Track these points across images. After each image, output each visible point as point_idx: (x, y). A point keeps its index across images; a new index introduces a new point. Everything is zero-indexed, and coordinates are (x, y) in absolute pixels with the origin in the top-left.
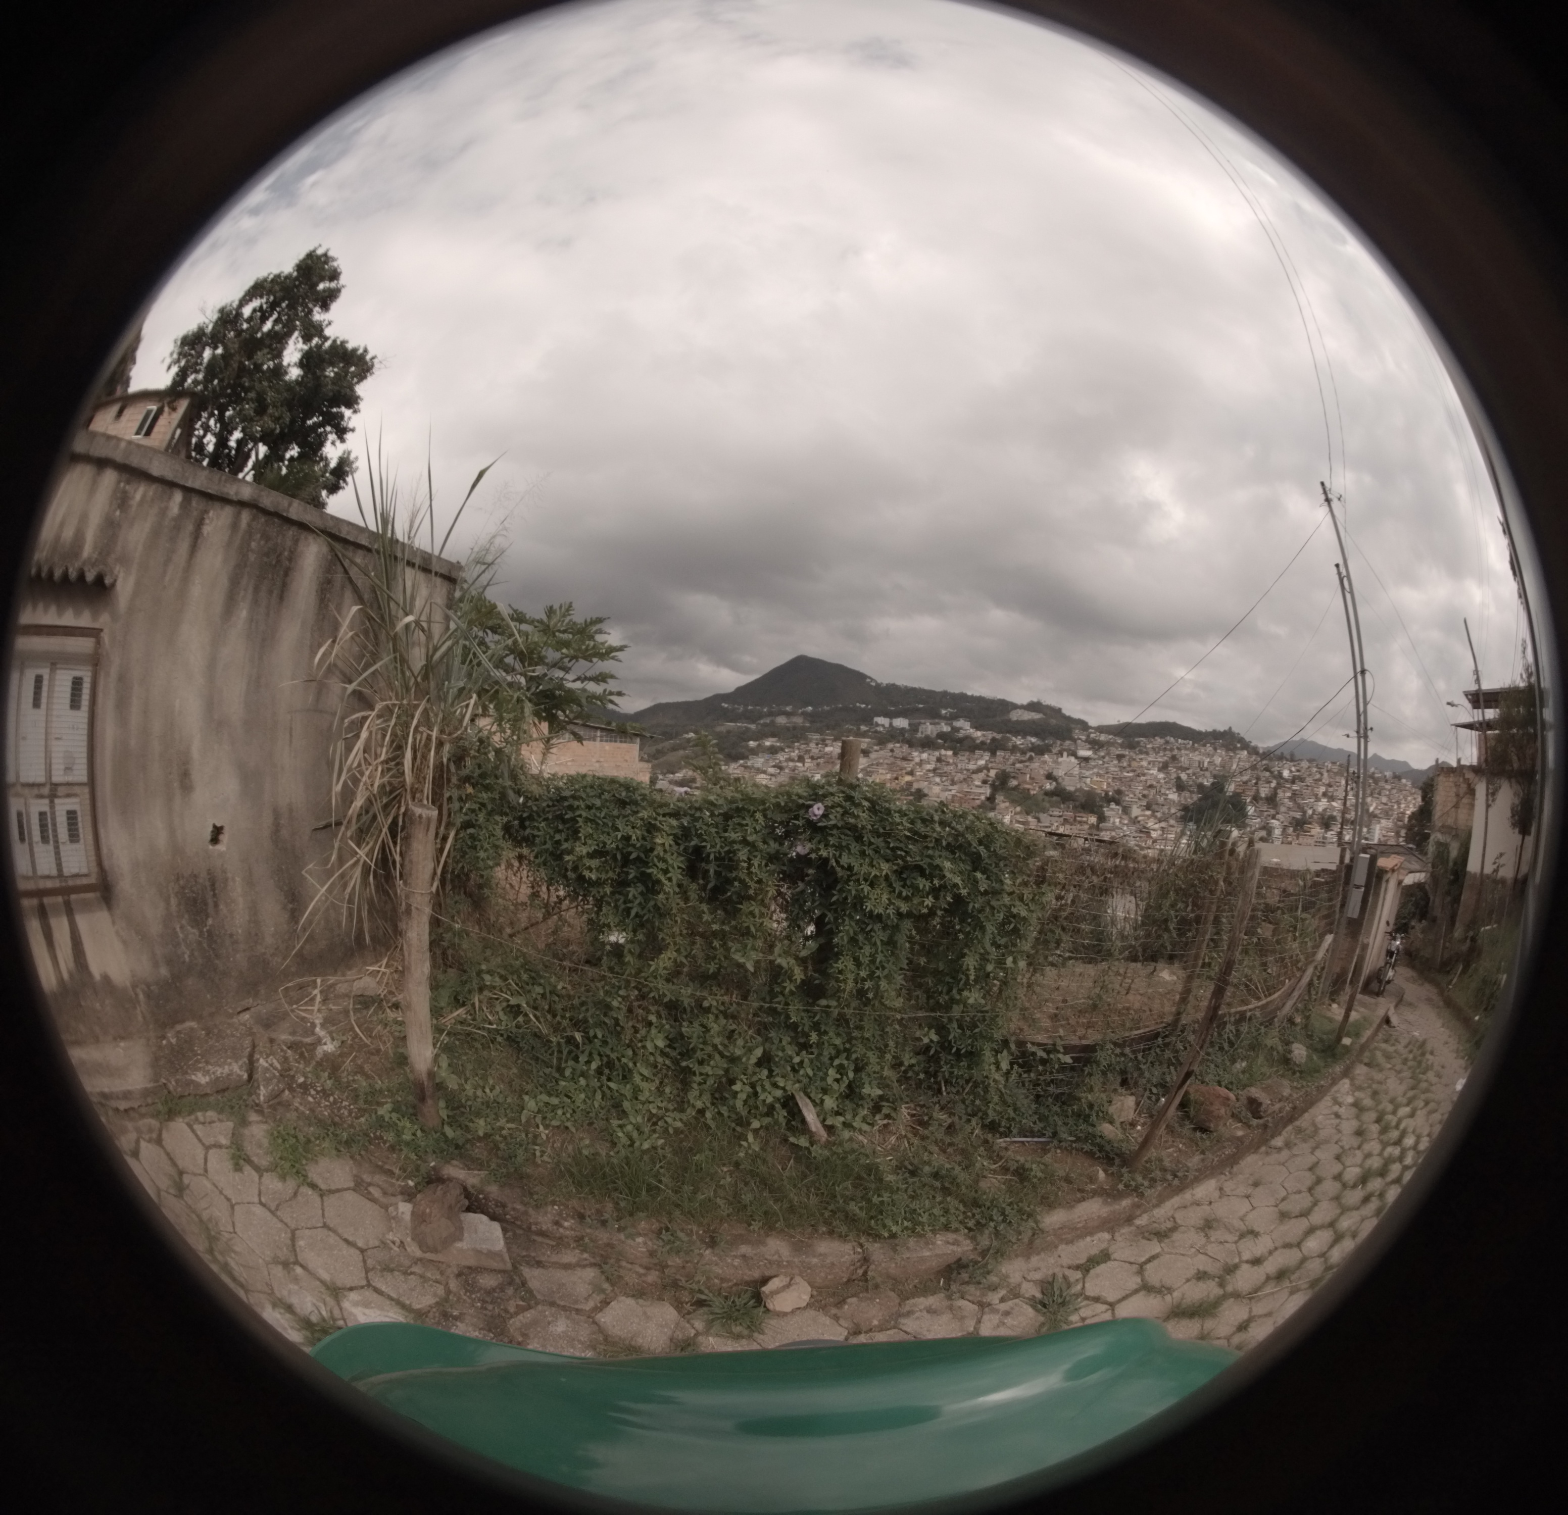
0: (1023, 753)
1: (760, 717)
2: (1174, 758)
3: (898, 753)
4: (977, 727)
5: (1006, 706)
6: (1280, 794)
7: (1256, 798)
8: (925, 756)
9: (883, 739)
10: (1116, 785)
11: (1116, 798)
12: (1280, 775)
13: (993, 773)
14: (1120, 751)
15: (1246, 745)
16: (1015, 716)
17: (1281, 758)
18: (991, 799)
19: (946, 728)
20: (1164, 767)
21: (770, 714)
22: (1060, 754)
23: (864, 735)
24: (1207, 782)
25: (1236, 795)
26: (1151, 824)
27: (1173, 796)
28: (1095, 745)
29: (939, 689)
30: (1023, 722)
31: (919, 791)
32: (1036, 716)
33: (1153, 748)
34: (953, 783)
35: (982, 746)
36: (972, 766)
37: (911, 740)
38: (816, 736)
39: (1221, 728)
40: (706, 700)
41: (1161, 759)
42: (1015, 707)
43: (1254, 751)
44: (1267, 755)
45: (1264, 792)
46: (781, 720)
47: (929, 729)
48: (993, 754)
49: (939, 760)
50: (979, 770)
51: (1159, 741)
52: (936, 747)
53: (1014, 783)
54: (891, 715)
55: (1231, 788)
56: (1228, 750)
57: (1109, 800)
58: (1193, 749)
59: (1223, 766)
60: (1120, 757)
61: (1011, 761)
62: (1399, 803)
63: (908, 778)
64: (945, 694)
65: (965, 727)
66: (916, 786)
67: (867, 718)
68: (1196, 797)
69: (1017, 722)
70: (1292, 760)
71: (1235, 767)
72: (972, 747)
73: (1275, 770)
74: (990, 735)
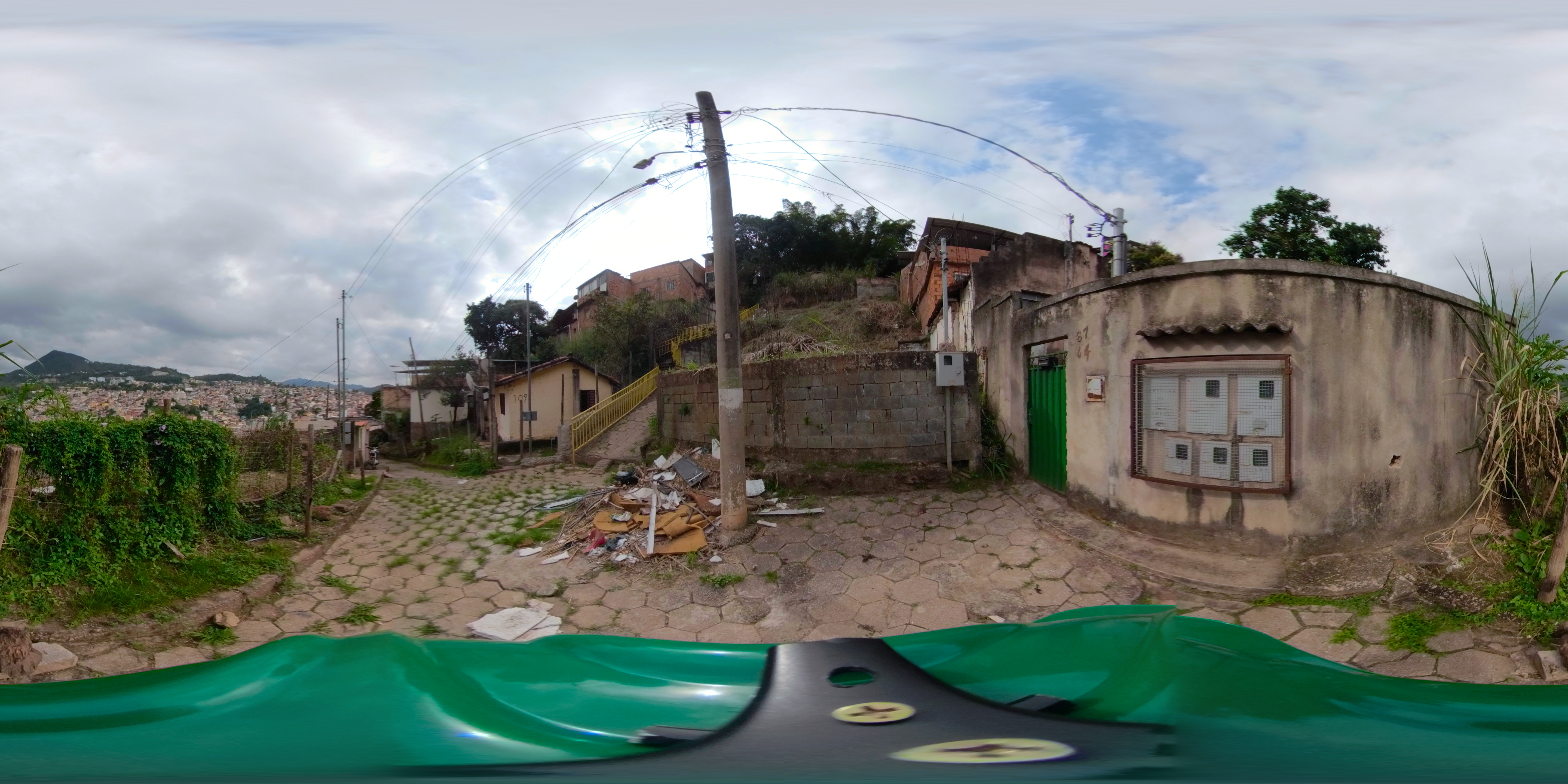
0: (159, 390)
1: (37, 379)
2: (232, 389)
3: (101, 393)
4: (137, 380)
5: (150, 370)
6: (289, 401)
7: (276, 404)
8: (113, 394)
9: (93, 387)
10: (205, 402)
11: (205, 408)
12: (288, 394)
13: (145, 400)
14: (206, 387)
15: (269, 382)
16: (154, 374)
17: (288, 386)
18: (146, 412)
19: (122, 381)
20: (228, 393)
21: (41, 378)
22: (177, 390)
23: (85, 385)
24: (250, 398)
25: (265, 403)
26: (224, 418)
27: (233, 405)
28: (193, 385)
29: (118, 363)
30: (159, 376)
31: (111, 410)
32: (165, 373)
33: (222, 385)
34: (127, 405)
35: (139, 388)
36: (135, 398)
37: (106, 387)
38: (63, 387)
39: (256, 375)
40: (12, 373)
41: (226, 389)
42: (155, 370)
43: (274, 384)
44: (279, 386)
45: (280, 401)
46: (46, 380)
47: (114, 381)
48: (145, 391)
49: (120, 395)
50: (139, 399)
51: (224, 382)
52: (119, 390)
53: (156, 404)
54: (97, 376)
55: (262, 400)
56: (259, 384)
57: (201, 409)
58: (242, 385)
59: (258, 391)
60: (206, 390)
61: (154, 394)
62: (357, 401)
63: (106, 404)
64: (122, 365)
65: (131, 380)
66: (110, 408)
67: (86, 378)
68: (245, 405)
69: (156, 376)
70: (294, 386)
71: (264, 391)
72: (135, 389)
73: (286, 392)
74: (143, 383)
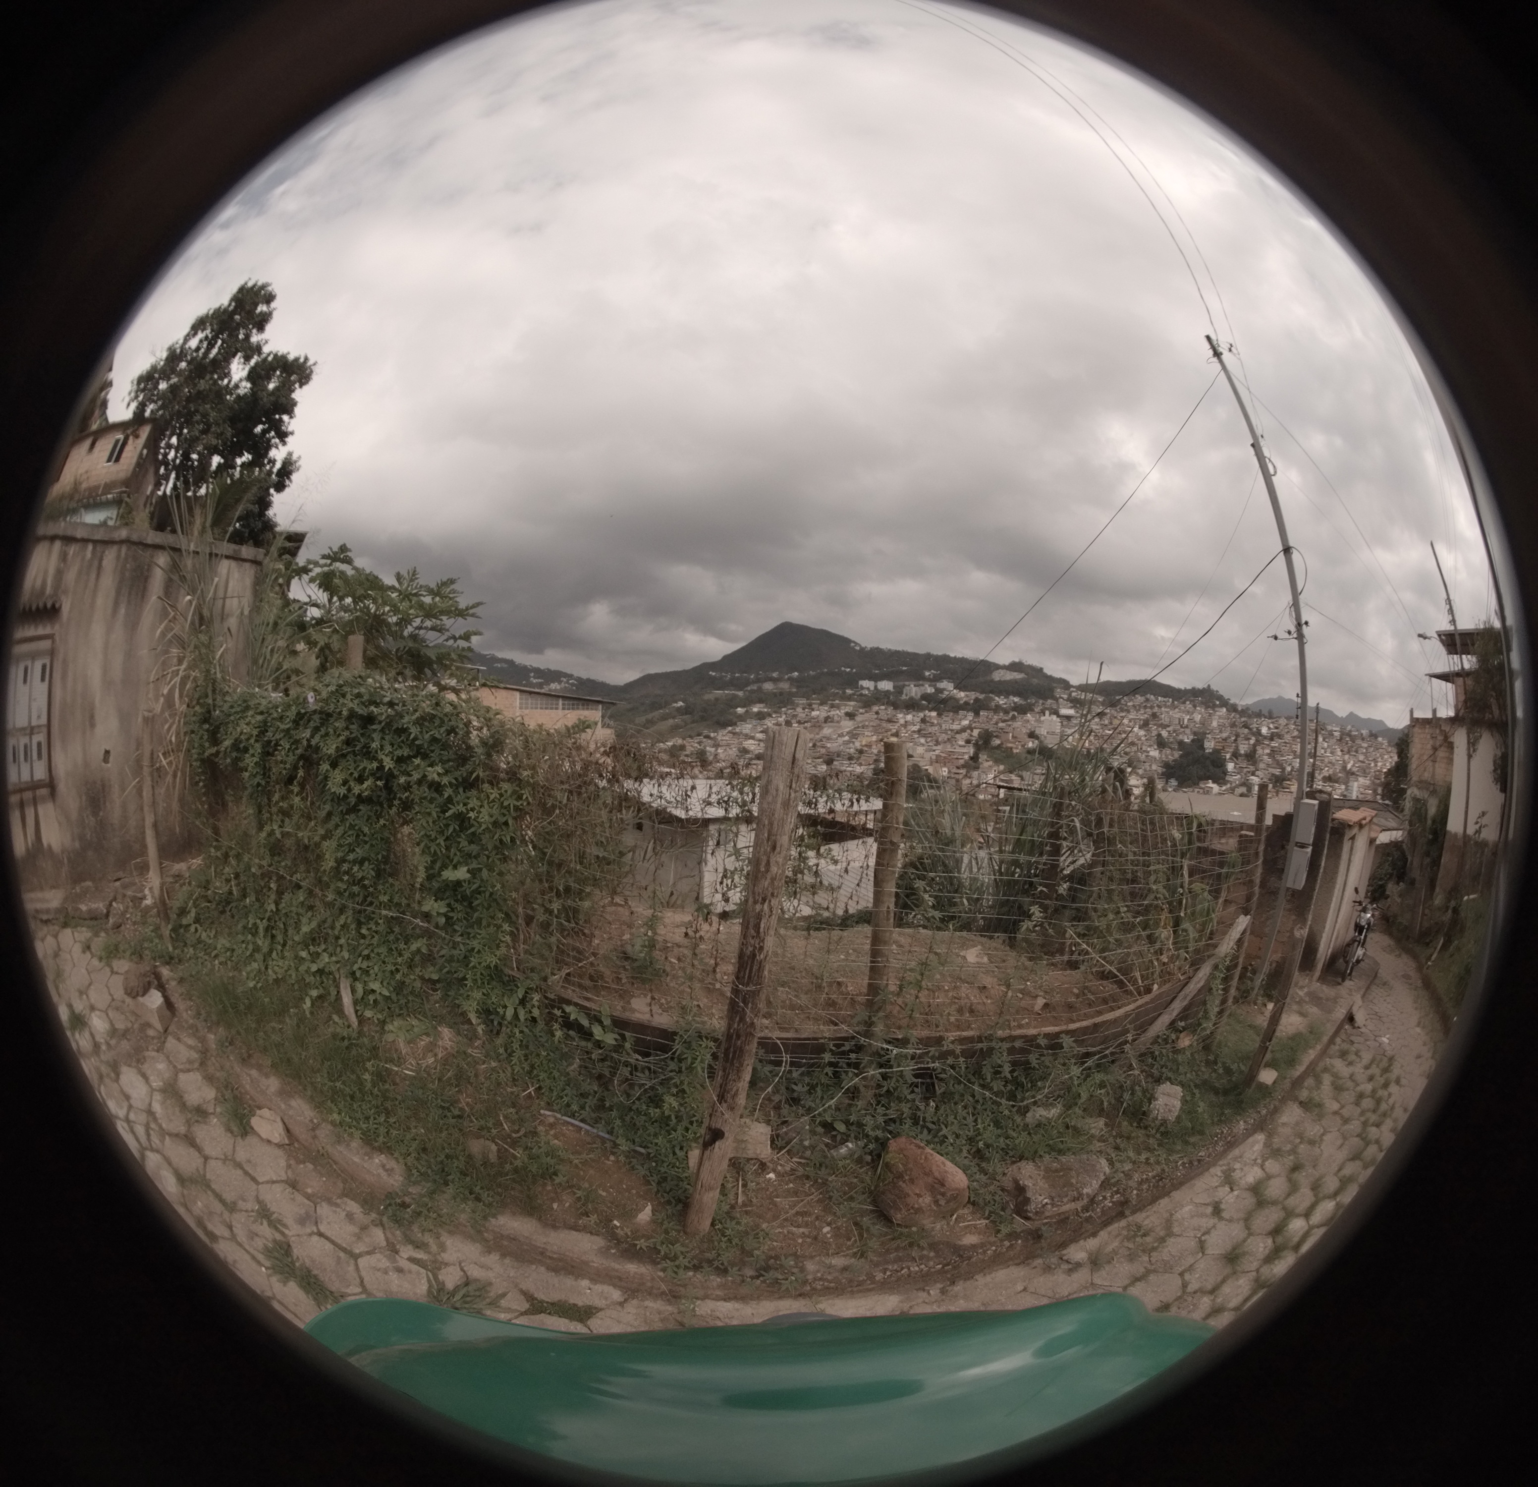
1: (748, 684)
2: (1154, 715)
4: (961, 688)
5: (987, 667)
6: (1260, 751)
7: (1236, 755)
8: (909, 717)
9: (868, 702)
10: (1098, 743)
12: (1259, 733)
13: (976, 733)
14: (1101, 709)
15: (1224, 703)
16: (997, 676)
17: (1259, 715)
18: (974, 758)
19: (930, 690)
20: (1145, 725)
21: (758, 681)
22: (1043, 713)
23: (849, 698)
24: (1187, 739)
25: (1216, 752)
27: (1154, 753)
28: (1075, 703)
29: (922, 651)
30: (1005, 682)
32: (1018, 676)
33: (1134, 706)
34: (937, 743)
35: (966, 707)
36: (956, 727)
37: (895, 702)
38: (803, 701)
39: (1200, 685)
40: (695, 669)
41: (1143, 715)
42: (998, 667)
43: (1234, 709)
44: (1244, 712)
45: (1243, 749)
46: (768, 686)
47: (913, 691)
48: (977, 714)
49: (923, 721)
50: (963, 730)
51: (1139, 699)
52: (921, 709)
53: (997, 742)
54: (876, 678)
55: (1209, 745)
56: (1207, 707)
58: (1173, 707)
59: (1203, 723)
61: (994, 721)
62: (1375, 761)
64: (928, 656)
65: (948, 688)
67: (852, 681)
68: (1177, 754)
69: (1000, 682)
70: (1270, 717)
71: (1215, 724)
72: (957, 707)
73: (1254, 726)
74: (973, 695)
